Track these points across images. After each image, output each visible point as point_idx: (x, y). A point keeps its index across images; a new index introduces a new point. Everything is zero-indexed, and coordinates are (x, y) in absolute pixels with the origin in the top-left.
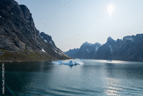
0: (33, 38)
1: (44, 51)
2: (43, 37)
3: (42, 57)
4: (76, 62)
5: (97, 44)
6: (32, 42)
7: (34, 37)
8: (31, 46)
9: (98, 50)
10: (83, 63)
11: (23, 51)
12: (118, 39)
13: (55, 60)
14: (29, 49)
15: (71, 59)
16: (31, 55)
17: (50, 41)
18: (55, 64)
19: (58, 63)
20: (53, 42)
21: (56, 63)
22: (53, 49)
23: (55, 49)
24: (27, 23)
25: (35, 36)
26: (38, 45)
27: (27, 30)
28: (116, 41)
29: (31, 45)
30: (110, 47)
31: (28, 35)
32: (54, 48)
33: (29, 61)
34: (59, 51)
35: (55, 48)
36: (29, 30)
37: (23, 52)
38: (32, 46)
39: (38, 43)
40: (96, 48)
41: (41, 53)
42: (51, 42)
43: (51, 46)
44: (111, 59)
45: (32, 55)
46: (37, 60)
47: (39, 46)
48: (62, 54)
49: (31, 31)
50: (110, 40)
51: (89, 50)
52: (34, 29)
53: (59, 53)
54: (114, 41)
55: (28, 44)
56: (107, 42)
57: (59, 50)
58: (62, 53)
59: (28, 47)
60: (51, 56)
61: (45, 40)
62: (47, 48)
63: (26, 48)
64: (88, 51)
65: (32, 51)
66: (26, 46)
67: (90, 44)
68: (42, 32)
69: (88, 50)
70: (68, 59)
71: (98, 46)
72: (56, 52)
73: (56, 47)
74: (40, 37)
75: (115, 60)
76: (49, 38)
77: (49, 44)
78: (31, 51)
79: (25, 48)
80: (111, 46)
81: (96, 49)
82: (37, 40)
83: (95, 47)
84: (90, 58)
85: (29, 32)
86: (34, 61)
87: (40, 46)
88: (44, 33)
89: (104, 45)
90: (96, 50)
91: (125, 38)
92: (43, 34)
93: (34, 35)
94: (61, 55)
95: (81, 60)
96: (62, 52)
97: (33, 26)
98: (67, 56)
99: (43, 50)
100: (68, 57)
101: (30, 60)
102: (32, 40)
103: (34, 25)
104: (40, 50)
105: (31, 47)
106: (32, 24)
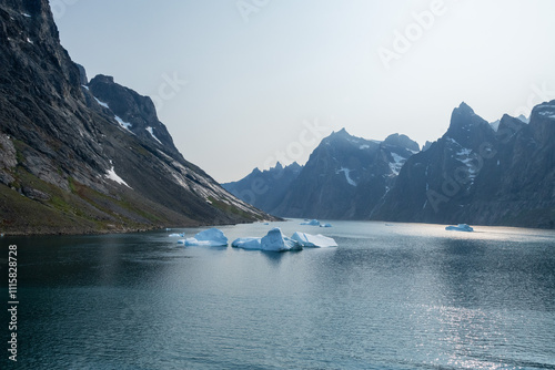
0: (56, 108)
1: (119, 180)
2: (105, 105)
3: (110, 212)
4: (295, 236)
5: (397, 144)
6: (50, 132)
7: (61, 103)
8: (49, 150)
9: (403, 171)
10: (333, 243)
11: (7, 181)
12: (506, 115)
13: (178, 225)
14: (36, 170)
15: (261, 219)
16: (51, 201)
17: (148, 124)
18: (187, 244)
19: (207, 243)
20: (162, 131)
21: (195, 241)
22: (166, 166)
23: (178, 170)
24: (17, 22)
25: (68, 98)
26: (82, 144)
27: (17, 64)
28: (496, 127)
29: (45, 147)
30: (465, 157)
31: (27, 89)
32: (168, 163)
33: (44, 231)
34: (197, 182)
35: (176, 164)
36: (33, 64)
37: (10, 185)
38: (53, 153)
39: (85, 139)
40: (393, 161)
41: (102, 188)
42: (150, 129)
43: (156, 153)
44: (469, 220)
45: (56, 199)
46: (89, 229)
47: (87, 152)
48: (215, 196)
49: (41, 72)
50: (464, 121)
51: (352, 175)
52: (57, 55)
53: (196, 187)
54: (483, 125)
55: (30, 143)
56: (450, 133)
57: (195, 174)
58: (214, 187)
59: (29, 159)
60: (159, 207)
61: (120, 122)
62: (135, 160)
63: (20, 164)
64: (350, 181)
65: (53, 181)
66: (20, 155)
67: (362, 141)
68: (100, 77)
69: (347, 171)
70: (247, 218)
71: (401, 152)
72: (182, 183)
73: (179, 157)
74: (89, 103)
75: (487, 223)
76: (140, 108)
77: (143, 140)
78: (50, 178)
79: (13, 163)
80: (466, 152)
81: (392, 165)
82: (78, 121)
83: (385, 158)
84: (362, 215)
85: (33, 74)
86: (74, 231)
87: (97, 152)
88: (111, 78)
89: (434, 148)
90: (389, 171)
91: (543, 109)
92: (104, 85)
93: (60, 91)
94: (210, 198)
95: (312, 224)
96: (214, 182)
97: (50, 41)
98: (239, 204)
99: (112, 175)
100: (245, 209)
101: (50, 227)
102: (51, 117)
103: (54, 32)
104: (99, 176)
105: (46, 160)
106: (46, 28)
